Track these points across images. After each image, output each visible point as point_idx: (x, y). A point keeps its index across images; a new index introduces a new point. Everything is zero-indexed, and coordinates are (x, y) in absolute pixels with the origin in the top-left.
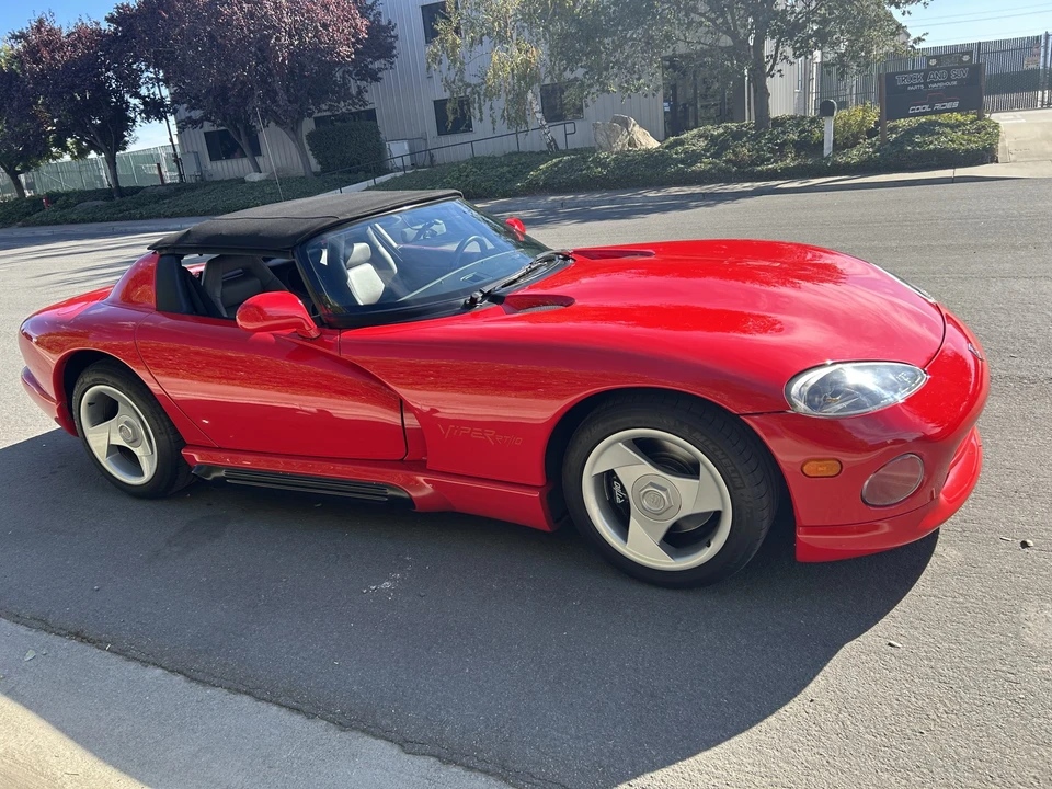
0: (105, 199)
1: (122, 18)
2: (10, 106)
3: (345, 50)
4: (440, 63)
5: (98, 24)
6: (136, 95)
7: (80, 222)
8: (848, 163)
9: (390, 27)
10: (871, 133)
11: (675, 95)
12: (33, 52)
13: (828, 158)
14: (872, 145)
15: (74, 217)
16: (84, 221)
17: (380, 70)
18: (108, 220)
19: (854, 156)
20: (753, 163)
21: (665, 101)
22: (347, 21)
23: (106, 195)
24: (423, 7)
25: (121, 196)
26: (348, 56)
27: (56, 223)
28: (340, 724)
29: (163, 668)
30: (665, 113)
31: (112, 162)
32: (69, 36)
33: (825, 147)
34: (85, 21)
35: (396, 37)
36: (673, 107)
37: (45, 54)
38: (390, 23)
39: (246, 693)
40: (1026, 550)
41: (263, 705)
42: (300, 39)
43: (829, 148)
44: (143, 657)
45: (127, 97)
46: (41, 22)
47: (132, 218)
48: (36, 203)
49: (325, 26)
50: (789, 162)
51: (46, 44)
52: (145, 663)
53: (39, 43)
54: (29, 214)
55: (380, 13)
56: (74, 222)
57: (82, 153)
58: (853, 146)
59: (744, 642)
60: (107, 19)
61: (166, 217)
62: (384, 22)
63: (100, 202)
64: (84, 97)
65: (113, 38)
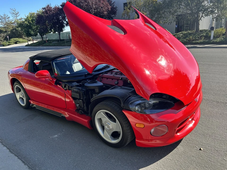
0: (58, 42)
1: (63, 5)
2: (41, 22)
3: (105, 13)
4: (125, 16)
5: (59, 6)
6: (65, 21)
7: (52, 46)
8: (217, 42)
9: (116, 8)
10: (223, 35)
11: (179, 24)
12: (46, 12)
13: (212, 40)
14: (223, 38)
15: (51, 45)
16: (53, 46)
17: (113, 17)
18: (57, 46)
19: (218, 40)
20: (193, 40)
21: (176, 25)
22: (107, 7)
23: (58, 41)
24: (124, 3)
25: (61, 41)
26: (106, 14)
27: (48, 46)
28: (29, 167)
29: (7, 148)
30: (176, 28)
31: (59, 34)
32: (53, 9)
33: (211, 37)
34: (57, 6)
35: (117, 10)
36: (178, 27)
37: (48, 12)
38: (116, 7)
39: (17, 156)
40: (200, 151)
41: (19, 160)
42: (97, 10)
43: (212, 38)
44: (4, 145)
45: (64, 21)
46: (48, 6)
47: (61, 46)
48: (45, 42)
49: (102, 8)
50: (202, 41)
51: (49, 10)
52: (4, 146)
53: (47, 10)
54: (43, 44)
55: (114, 5)
56: (51, 46)
57: (55, 32)
58: (219, 37)
59: (120, 164)
60: (60, 6)
61: (68, 46)
62: (115, 7)
63: (56, 42)
64: (55, 21)
65: (62, 9)
